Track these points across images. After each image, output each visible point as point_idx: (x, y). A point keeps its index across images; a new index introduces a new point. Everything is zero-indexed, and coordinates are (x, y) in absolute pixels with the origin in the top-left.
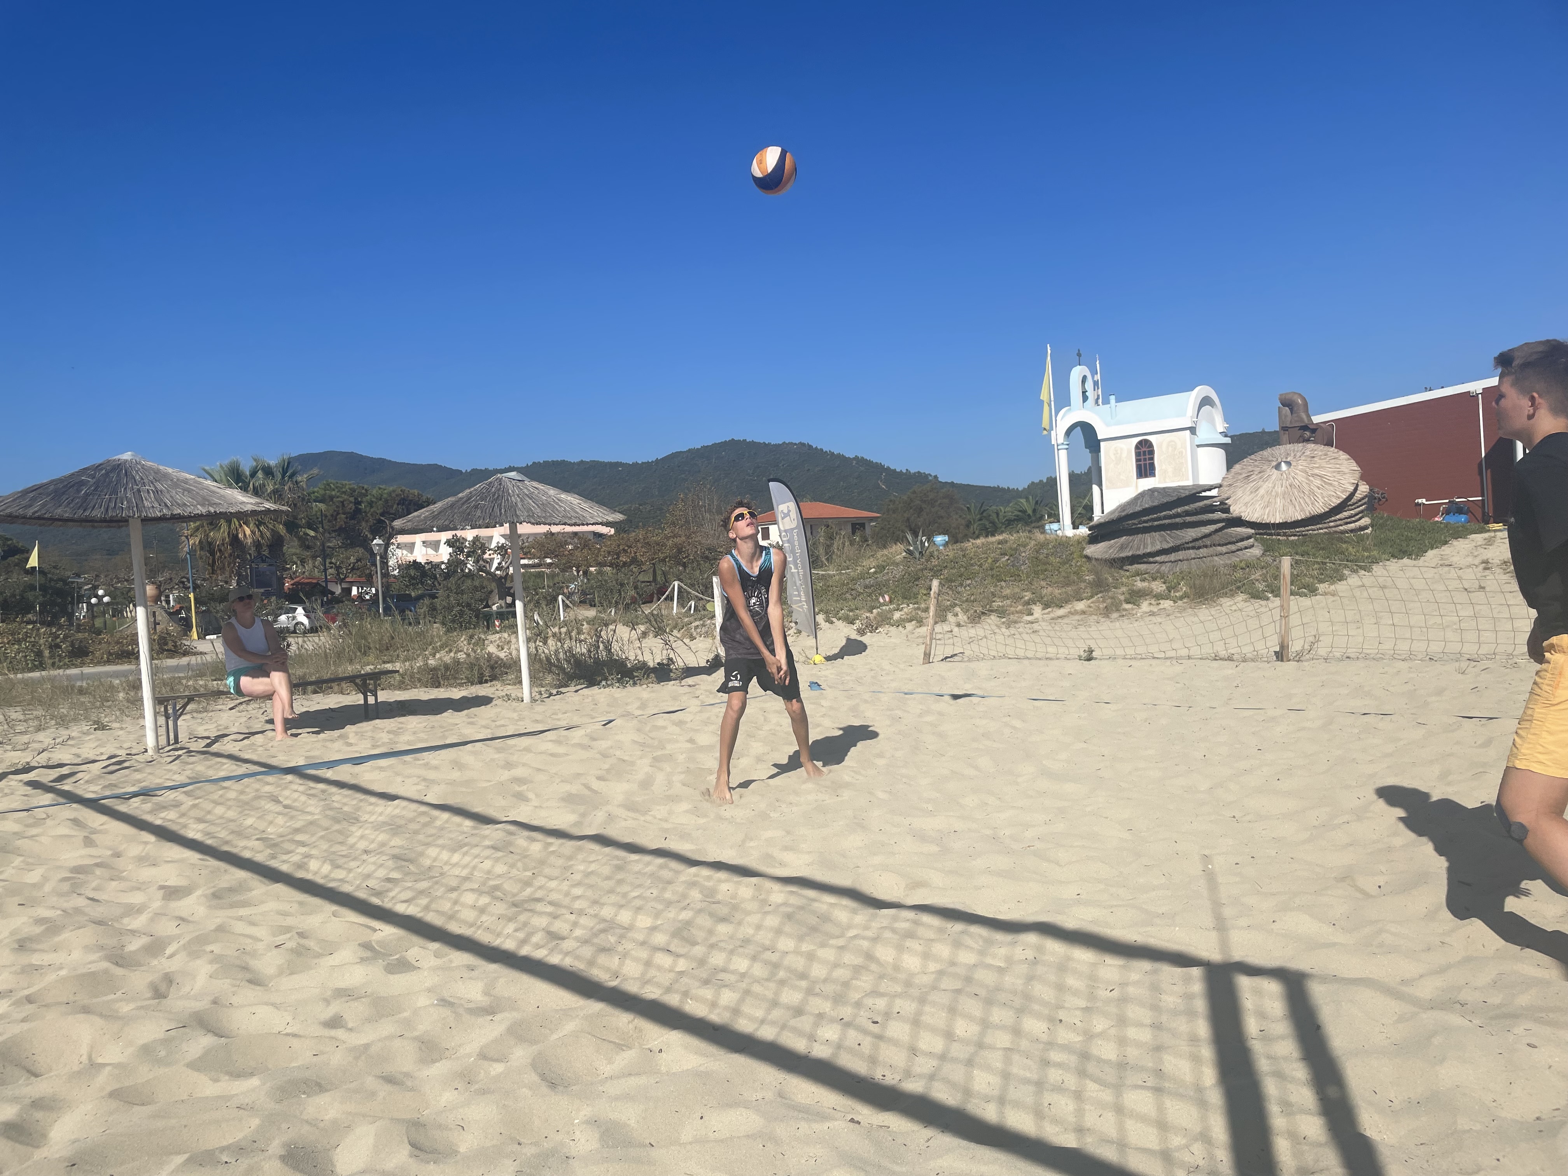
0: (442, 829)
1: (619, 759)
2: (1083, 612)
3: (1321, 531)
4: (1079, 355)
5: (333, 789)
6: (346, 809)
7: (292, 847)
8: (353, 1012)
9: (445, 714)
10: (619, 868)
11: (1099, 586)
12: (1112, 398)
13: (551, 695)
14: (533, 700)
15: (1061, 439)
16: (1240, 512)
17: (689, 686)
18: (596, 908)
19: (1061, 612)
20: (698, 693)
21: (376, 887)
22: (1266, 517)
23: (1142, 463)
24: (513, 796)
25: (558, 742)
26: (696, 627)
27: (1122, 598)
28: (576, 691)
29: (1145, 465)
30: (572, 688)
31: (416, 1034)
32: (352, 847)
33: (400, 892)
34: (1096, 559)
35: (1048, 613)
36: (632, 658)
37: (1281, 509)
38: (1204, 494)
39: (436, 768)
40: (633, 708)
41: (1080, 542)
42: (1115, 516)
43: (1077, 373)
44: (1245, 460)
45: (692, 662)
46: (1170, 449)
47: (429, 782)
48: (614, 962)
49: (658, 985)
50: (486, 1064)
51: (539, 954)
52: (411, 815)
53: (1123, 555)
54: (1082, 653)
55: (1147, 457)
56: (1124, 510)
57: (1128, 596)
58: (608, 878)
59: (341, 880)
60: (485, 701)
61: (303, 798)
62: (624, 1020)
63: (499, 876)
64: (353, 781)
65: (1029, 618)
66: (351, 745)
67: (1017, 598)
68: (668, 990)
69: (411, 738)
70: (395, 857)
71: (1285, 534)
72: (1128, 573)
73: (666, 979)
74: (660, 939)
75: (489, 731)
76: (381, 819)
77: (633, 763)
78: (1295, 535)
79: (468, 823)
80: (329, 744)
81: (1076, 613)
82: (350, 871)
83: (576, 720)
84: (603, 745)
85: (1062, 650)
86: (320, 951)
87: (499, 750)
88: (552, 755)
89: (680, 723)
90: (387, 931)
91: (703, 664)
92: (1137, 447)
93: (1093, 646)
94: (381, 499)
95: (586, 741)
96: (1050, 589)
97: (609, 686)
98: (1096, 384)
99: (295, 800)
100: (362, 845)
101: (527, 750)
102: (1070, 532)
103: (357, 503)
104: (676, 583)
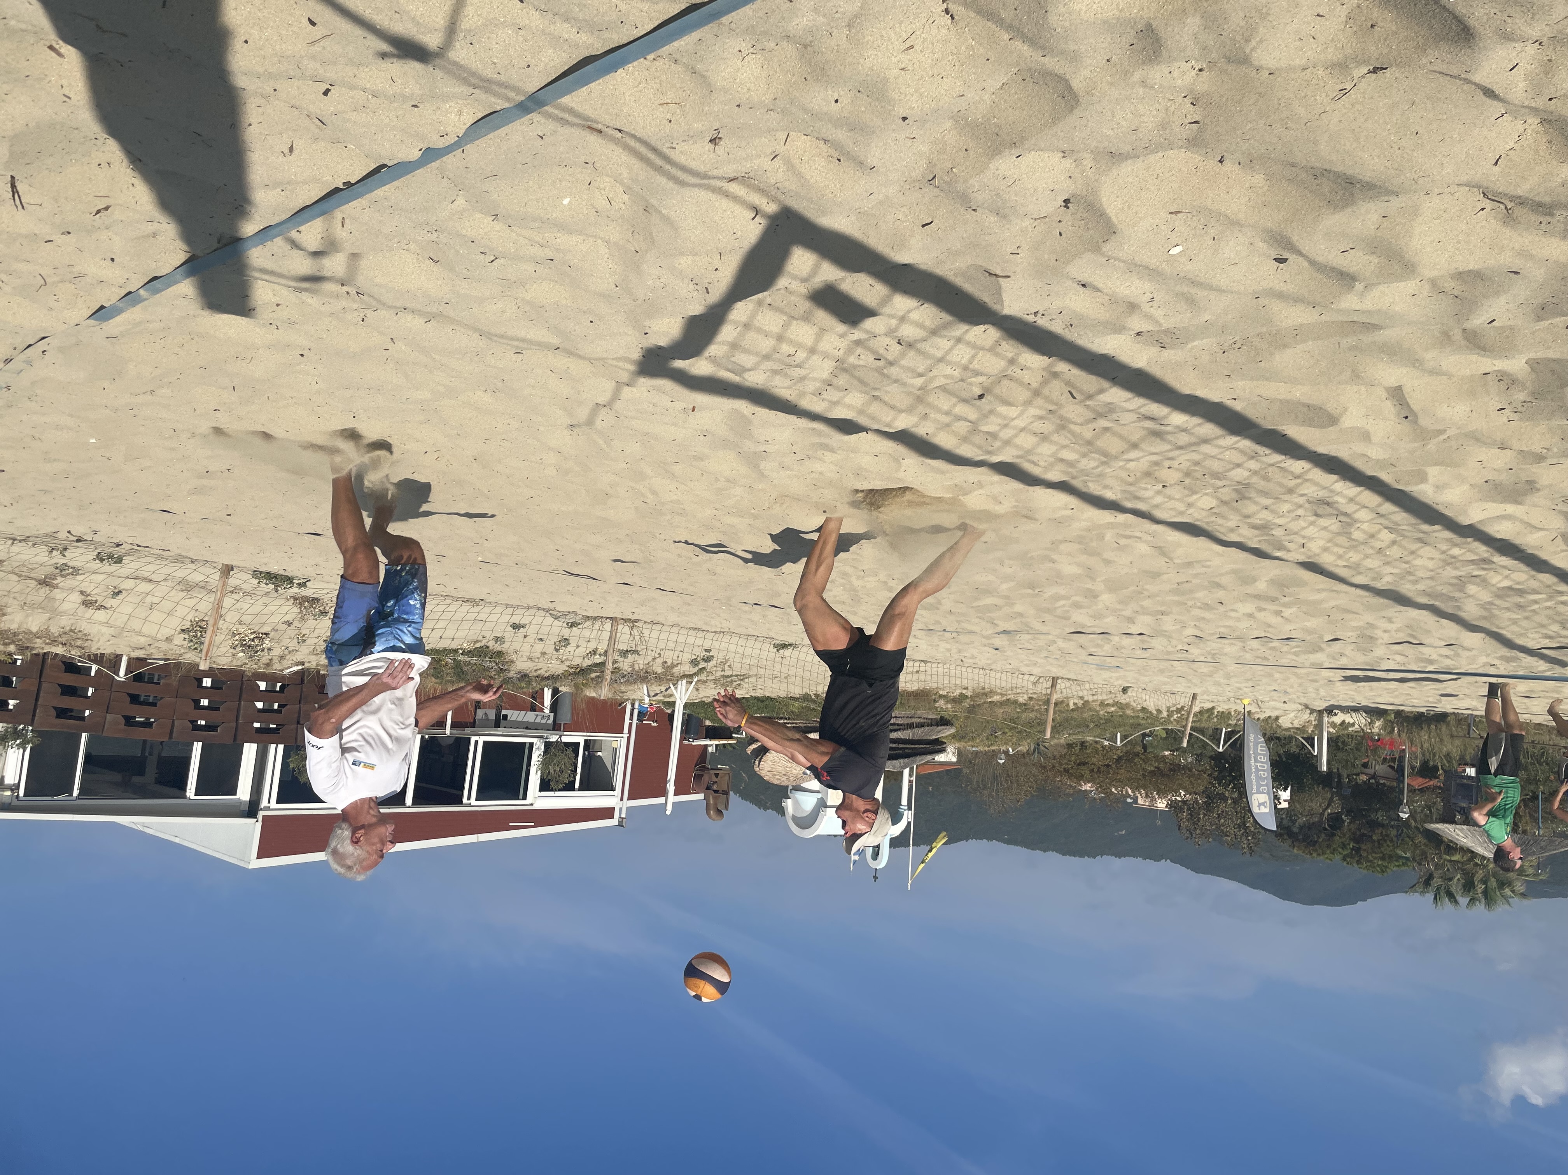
4: (875, 878)
103: (1358, 850)
104: (1221, 750)
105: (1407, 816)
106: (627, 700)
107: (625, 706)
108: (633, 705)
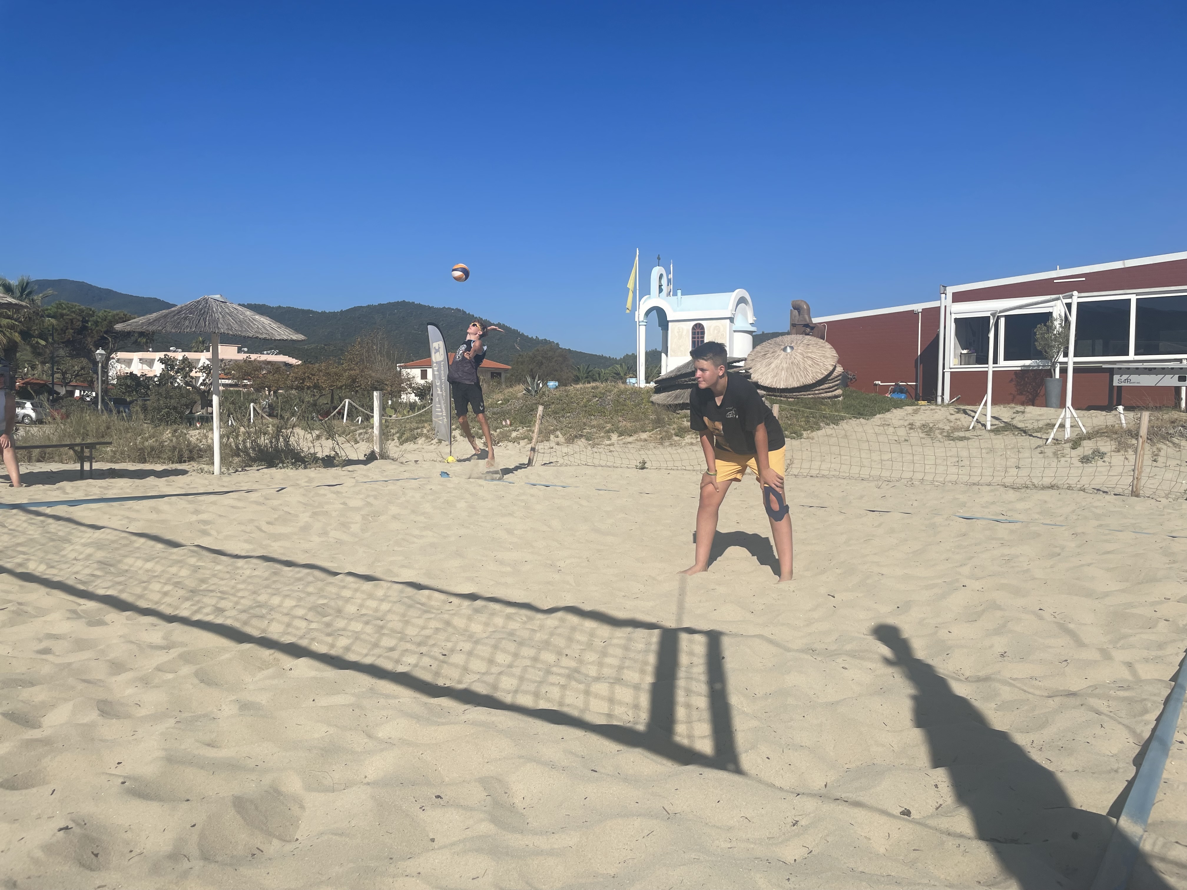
0: (138, 548)
1: (286, 512)
2: (646, 440)
3: (810, 396)
4: (659, 259)
5: (50, 521)
6: (60, 533)
7: (14, 554)
8: (58, 646)
9: (148, 479)
10: (275, 573)
11: (659, 423)
12: (679, 292)
13: (237, 471)
14: (222, 473)
15: (642, 318)
16: (758, 379)
17: (349, 471)
18: (254, 596)
19: (630, 439)
20: (354, 475)
21: (82, 579)
22: (774, 383)
23: (696, 340)
24: (199, 531)
25: (239, 499)
26: (360, 434)
27: (673, 432)
28: (258, 470)
29: (698, 341)
30: (255, 468)
31: (108, 658)
32: (63, 556)
33: (101, 583)
34: (659, 405)
35: (622, 440)
36: (305, 449)
37: (785, 378)
38: (735, 364)
39: (138, 511)
40: (302, 483)
41: (648, 391)
42: (672, 375)
43: (657, 271)
44: (764, 343)
45: (353, 457)
46: (716, 332)
47: (131, 520)
48: (264, 624)
49: (295, 636)
50: (160, 673)
51: (210, 618)
52: (114, 538)
53: (676, 402)
54: (638, 464)
55: (700, 336)
56: (680, 371)
57: (677, 431)
58: (266, 579)
59: (54, 575)
60: (184, 472)
61: (25, 525)
62: (266, 653)
63: (182, 577)
64: (68, 516)
65: (608, 442)
66: (68, 494)
67: (601, 428)
68: (301, 638)
69: (120, 491)
70: (99, 562)
71: (786, 397)
72: (679, 416)
73: (300, 633)
74: (301, 612)
75: (183, 490)
76: (89, 541)
77: (297, 516)
78: (793, 398)
79: (160, 546)
80: (49, 492)
81: (641, 440)
82: (61, 570)
83: (255, 486)
84: (275, 503)
85: (626, 462)
86: (35, 614)
87: (190, 502)
88: (232, 507)
89: (338, 493)
90: (90, 605)
91: (362, 458)
92: (693, 328)
93: (646, 460)
94: (105, 320)
95: (261, 500)
96: (624, 423)
97: (284, 467)
98: (669, 281)
99: (18, 526)
100: (73, 555)
101: (214, 503)
102: (643, 384)
103: (84, 321)
104: (347, 401)
105: (98, 352)
106: (948, 405)
107: (951, 398)
108: (943, 399)
